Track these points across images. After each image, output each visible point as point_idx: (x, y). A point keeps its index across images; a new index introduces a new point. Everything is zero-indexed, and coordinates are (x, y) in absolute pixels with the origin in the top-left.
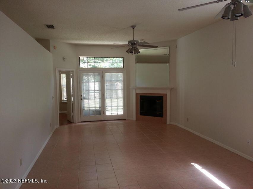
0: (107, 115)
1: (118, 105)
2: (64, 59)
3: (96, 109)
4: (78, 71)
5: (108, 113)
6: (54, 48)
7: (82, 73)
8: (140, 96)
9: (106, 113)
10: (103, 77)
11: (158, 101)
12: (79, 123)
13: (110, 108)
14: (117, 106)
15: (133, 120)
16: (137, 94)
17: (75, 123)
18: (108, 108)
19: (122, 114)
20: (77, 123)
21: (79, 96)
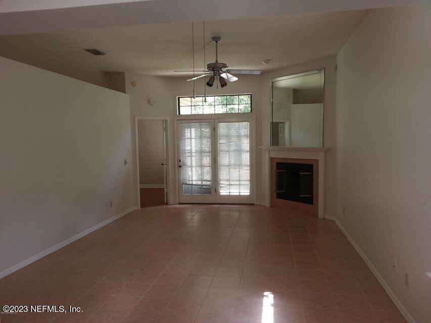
0: (221, 194)
1: (241, 179)
2: (149, 101)
3: (204, 183)
4: (175, 120)
5: (223, 192)
6: (132, 85)
7: (181, 123)
8: (277, 163)
9: (221, 191)
10: (214, 130)
11: (302, 173)
12: (176, 204)
13: (228, 183)
14: (239, 180)
15: (264, 206)
16: (272, 159)
17: (169, 205)
18: (223, 183)
19: (248, 194)
20: (173, 205)
21: (176, 162)
